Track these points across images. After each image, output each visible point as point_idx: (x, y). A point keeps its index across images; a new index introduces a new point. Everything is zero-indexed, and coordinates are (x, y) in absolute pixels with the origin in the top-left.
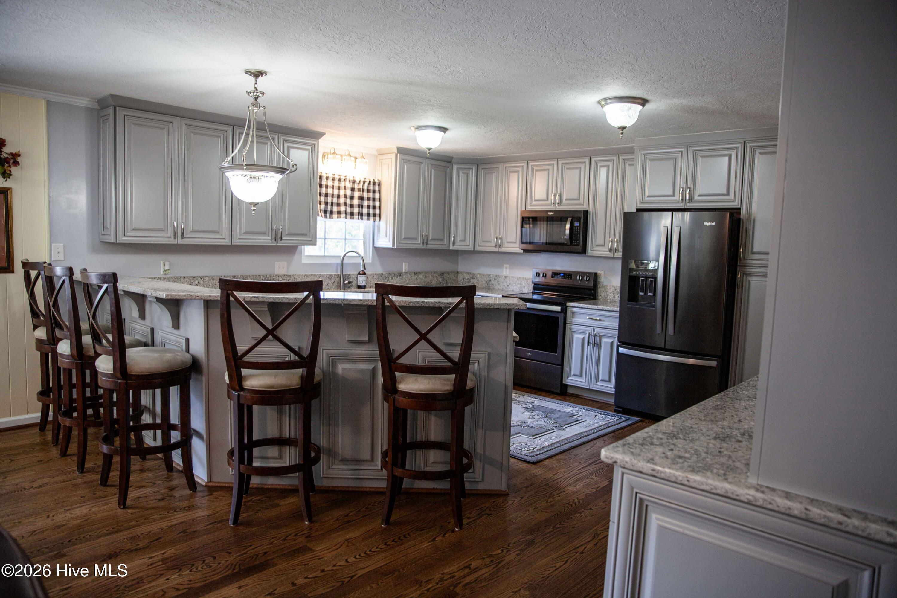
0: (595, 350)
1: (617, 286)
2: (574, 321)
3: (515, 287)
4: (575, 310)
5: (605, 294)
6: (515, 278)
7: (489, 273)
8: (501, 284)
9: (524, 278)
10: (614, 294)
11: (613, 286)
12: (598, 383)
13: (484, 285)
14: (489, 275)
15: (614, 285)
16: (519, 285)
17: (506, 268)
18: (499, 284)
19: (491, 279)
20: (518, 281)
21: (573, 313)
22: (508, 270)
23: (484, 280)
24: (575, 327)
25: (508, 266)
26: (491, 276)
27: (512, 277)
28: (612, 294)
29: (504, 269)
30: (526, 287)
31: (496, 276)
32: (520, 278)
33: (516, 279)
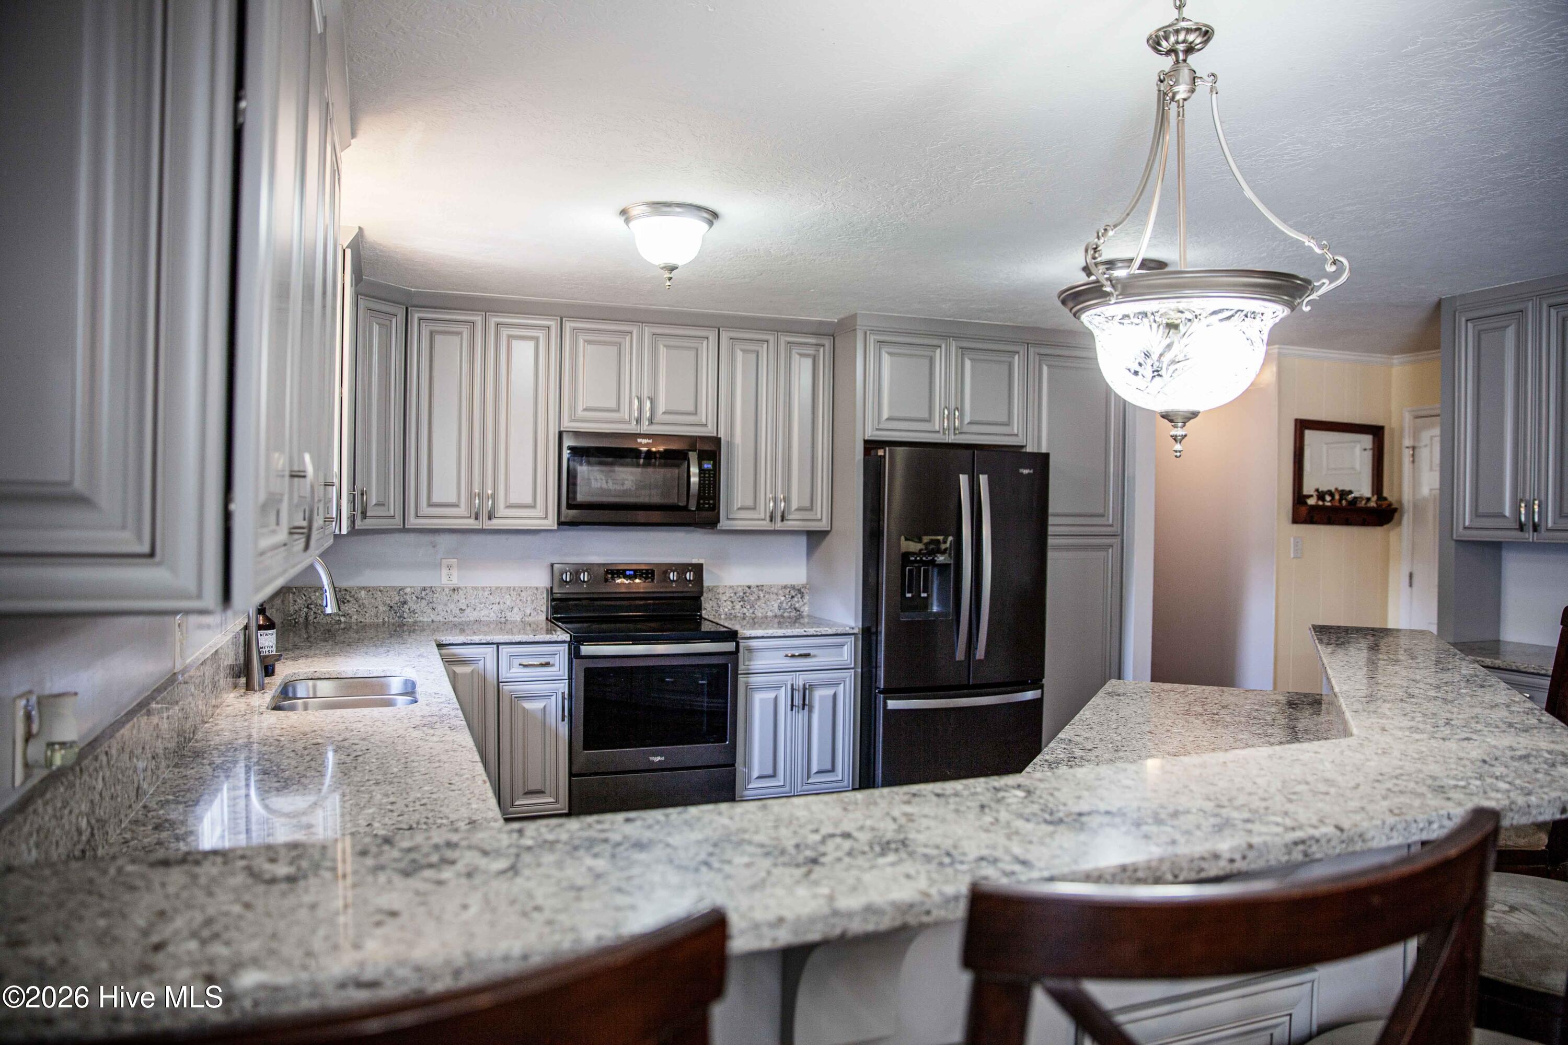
0: (801, 716)
1: (738, 586)
2: (750, 667)
3: (484, 613)
4: (754, 643)
5: (715, 605)
6: (483, 589)
7: (398, 583)
8: (440, 608)
9: (509, 588)
10: (732, 602)
11: (731, 587)
12: (810, 781)
13: (384, 616)
14: (402, 589)
15: (731, 584)
16: (495, 607)
17: (449, 567)
18: (434, 609)
19: (408, 598)
20: (491, 597)
21: (750, 650)
22: (455, 573)
23: (384, 604)
24: (755, 680)
25: (454, 561)
26: (408, 590)
27: (475, 588)
28: (729, 603)
29: (445, 571)
30: (516, 610)
31: (424, 589)
32: (497, 588)
33: (486, 593)
